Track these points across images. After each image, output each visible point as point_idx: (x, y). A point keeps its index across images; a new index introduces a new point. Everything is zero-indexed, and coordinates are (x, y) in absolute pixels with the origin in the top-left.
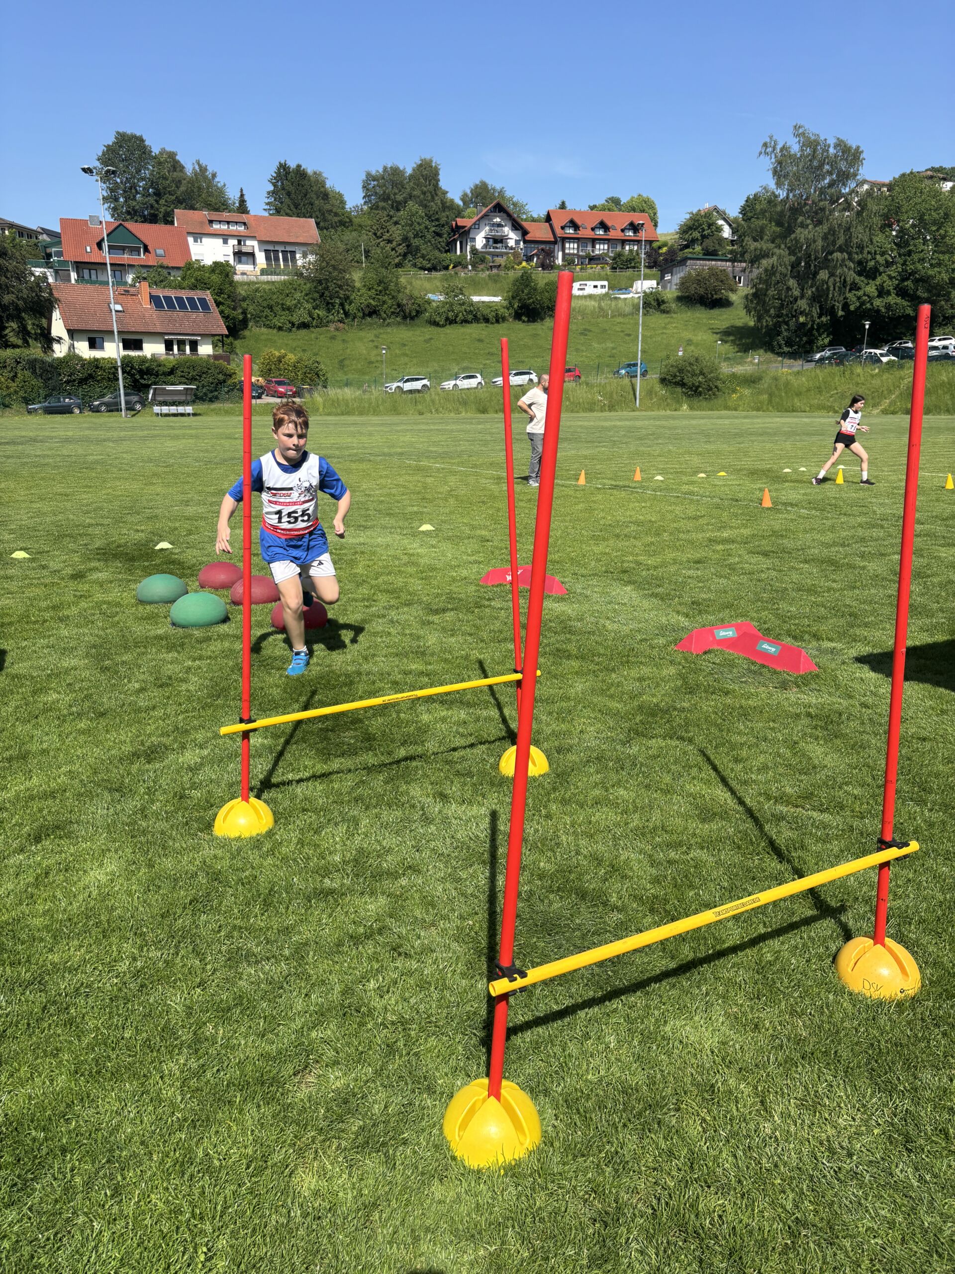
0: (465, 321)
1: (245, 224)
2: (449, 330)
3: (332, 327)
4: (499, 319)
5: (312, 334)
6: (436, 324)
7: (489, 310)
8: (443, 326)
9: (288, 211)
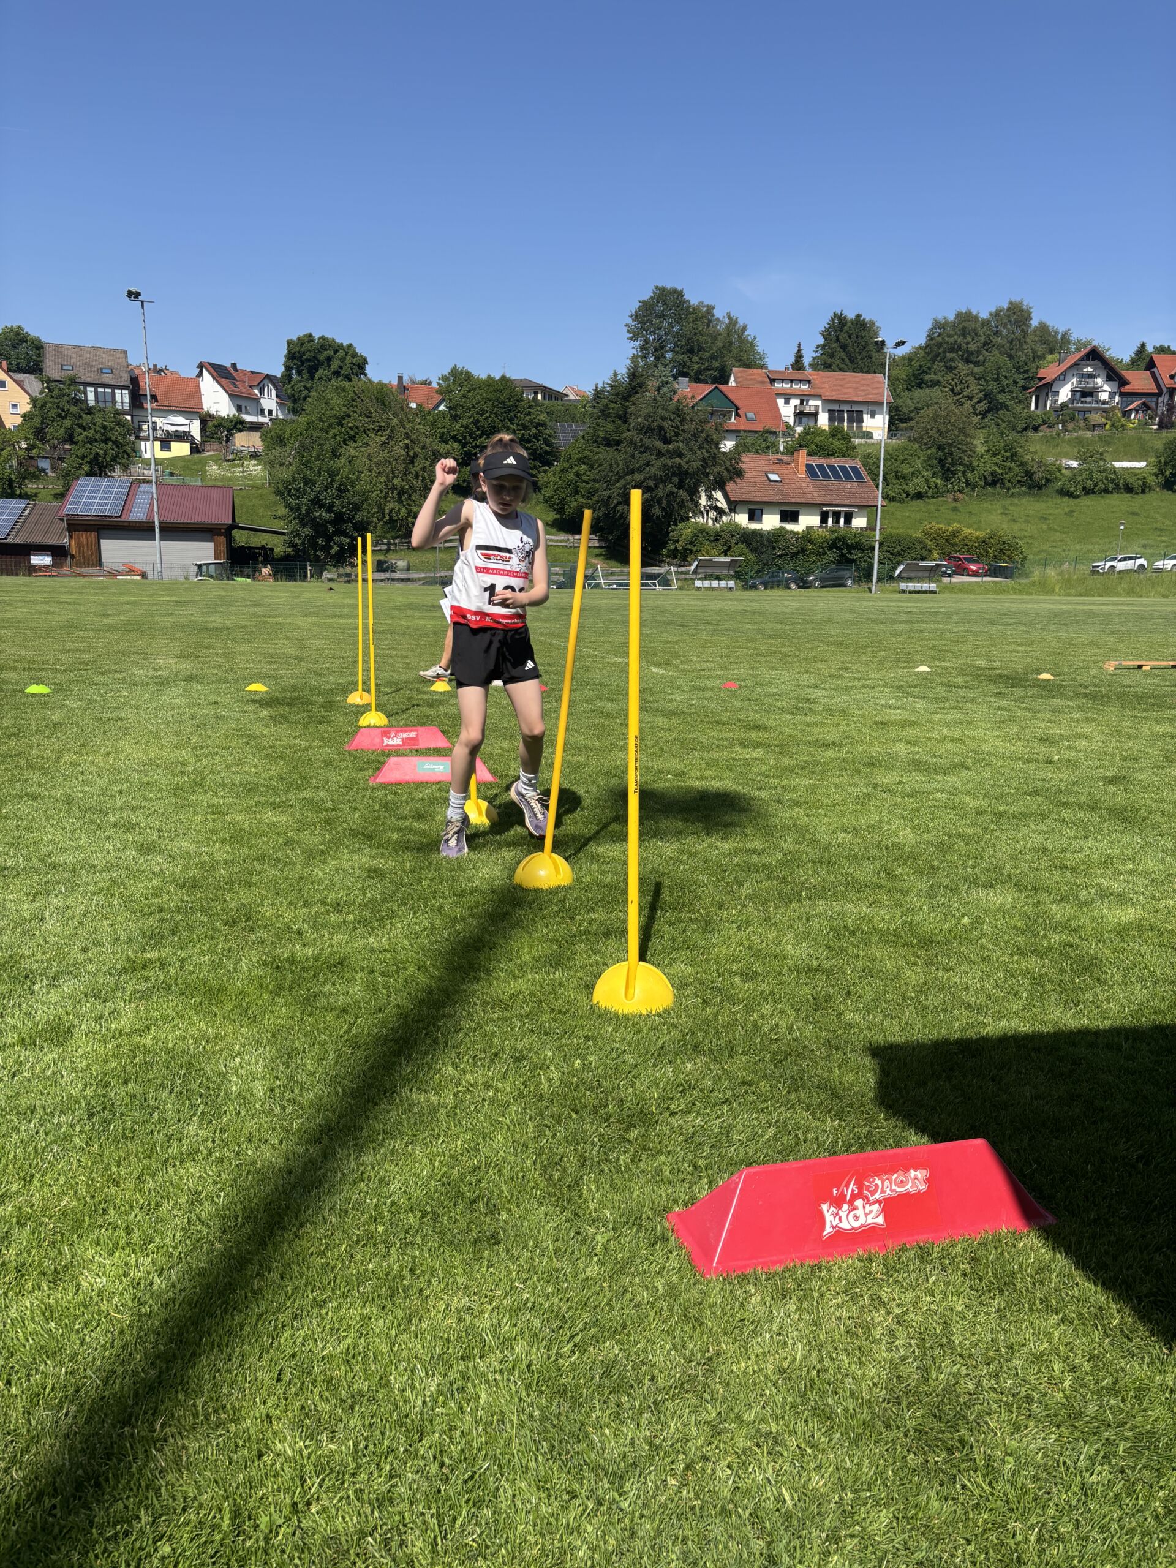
0: (1106, 491)
1: (809, 382)
2: (1087, 501)
3: (950, 497)
4: (1145, 489)
5: (931, 504)
6: (1071, 495)
7: (1134, 478)
8: (1078, 497)
9: (842, 366)
